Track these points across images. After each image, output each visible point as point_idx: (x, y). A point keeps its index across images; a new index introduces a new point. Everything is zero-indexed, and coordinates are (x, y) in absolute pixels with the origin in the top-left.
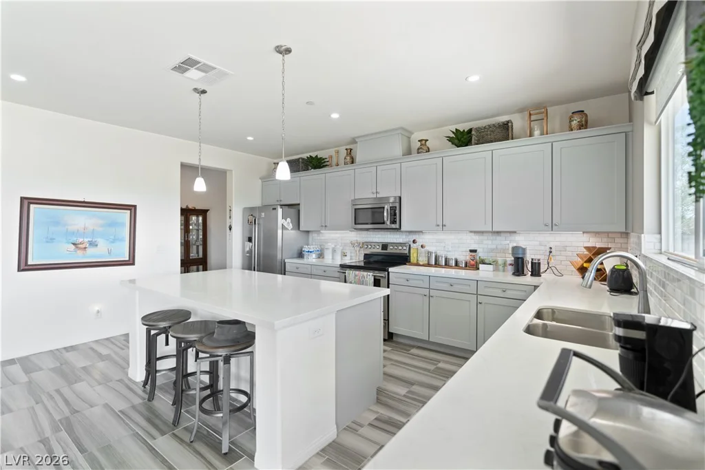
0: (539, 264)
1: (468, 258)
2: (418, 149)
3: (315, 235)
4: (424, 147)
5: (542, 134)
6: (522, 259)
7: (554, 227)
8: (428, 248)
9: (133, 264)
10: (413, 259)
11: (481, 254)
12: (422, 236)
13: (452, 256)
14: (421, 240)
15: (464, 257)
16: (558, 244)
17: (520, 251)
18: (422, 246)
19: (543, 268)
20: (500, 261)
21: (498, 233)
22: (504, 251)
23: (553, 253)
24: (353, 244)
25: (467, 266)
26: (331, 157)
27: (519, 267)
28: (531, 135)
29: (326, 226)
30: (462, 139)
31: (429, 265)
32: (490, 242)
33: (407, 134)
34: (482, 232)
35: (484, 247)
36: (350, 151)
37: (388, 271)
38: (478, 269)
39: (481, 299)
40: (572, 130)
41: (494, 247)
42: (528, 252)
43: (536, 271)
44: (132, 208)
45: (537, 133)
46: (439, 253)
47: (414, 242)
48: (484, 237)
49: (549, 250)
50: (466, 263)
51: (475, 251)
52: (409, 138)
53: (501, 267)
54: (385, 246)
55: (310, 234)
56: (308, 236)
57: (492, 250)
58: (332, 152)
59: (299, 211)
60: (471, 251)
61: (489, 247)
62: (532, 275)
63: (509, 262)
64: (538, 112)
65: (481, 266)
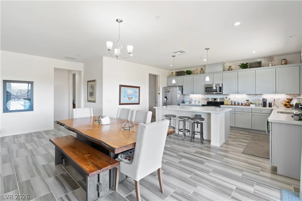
0: (271, 103)
1: (246, 103)
2: (228, 69)
3: (187, 96)
4: (230, 69)
5: (272, 65)
6: (266, 102)
7: (276, 93)
8: (231, 100)
9: (139, 104)
10: (225, 103)
11: (250, 101)
12: (229, 96)
13: (240, 102)
14: (228, 97)
15: (244, 102)
16: (277, 98)
17: (265, 100)
18: (229, 99)
19: (273, 105)
20: (257, 103)
21: (256, 95)
22: (259, 100)
23: (275, 101)
24: (202, 99)
25: (246, 105)
26: (194, 71)
27: (264, 105)
28: (269, 66)
29: (193, 93)
30: (244, 66)
31: (232, 105)
32: (253, 98)
33: (223, 64)
34: (251, 95)
35: (251, 99)
36: (202, 69)
37: (220, 106)
38: (250, 106)
39: (253, 114)
40: (282, 65)
41: (255, 99)
42: (267, 100)
43: (270, 105)
44: (139, 87)
45: (270, 65)
46: (235, 101)
47: (226, 98)
48: (251, 96)
49: (274, 100)
50: (245, 104)
51: (248, 100)
52: (224, 65)
53: (258, 105)
54: (215, 99)
55: (185, 96)
56: (184, 97)
57: (254, 100)
58: (194, 69)
59: (183, 88)
60: (247, 100)
61: (253, 99)
62: (269, 107)
63: (260, 103)
64: (270, 58)
65: (251, 105)
